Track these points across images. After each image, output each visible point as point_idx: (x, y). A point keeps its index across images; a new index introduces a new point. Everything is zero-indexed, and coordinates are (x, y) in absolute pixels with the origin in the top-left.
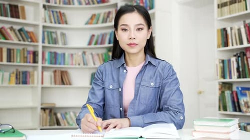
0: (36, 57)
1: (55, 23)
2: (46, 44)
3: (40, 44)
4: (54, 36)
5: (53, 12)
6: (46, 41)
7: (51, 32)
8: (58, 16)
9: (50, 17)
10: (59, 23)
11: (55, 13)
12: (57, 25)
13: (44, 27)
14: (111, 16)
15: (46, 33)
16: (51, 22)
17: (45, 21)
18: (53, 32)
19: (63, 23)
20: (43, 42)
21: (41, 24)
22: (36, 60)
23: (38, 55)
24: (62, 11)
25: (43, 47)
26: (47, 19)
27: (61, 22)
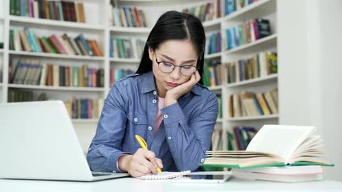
0: (102, 79)
1: (128, 26)
2: (116, 59)
3: (107, 59)
4: (127, 45)
5: (124, 9)
6: (115, 53)
7: (122, 41)
8: (132, 16)
9: (120, 17)
10: (135, 26)
11: (128, 11)
12: (132, 30)
13: (112, 33)
14: (211, 11)
15: (115, 42)
16: (123, 25)
17: (114, 25)
18: (126, 40)
19: (140, 26)
20: (111, 56)
21: (108, 28)
22: (102, 83)
23: (103, 75)
24: (139, 8)
25: (112, 63)
26: (117, 20)
27: (137, 24)
